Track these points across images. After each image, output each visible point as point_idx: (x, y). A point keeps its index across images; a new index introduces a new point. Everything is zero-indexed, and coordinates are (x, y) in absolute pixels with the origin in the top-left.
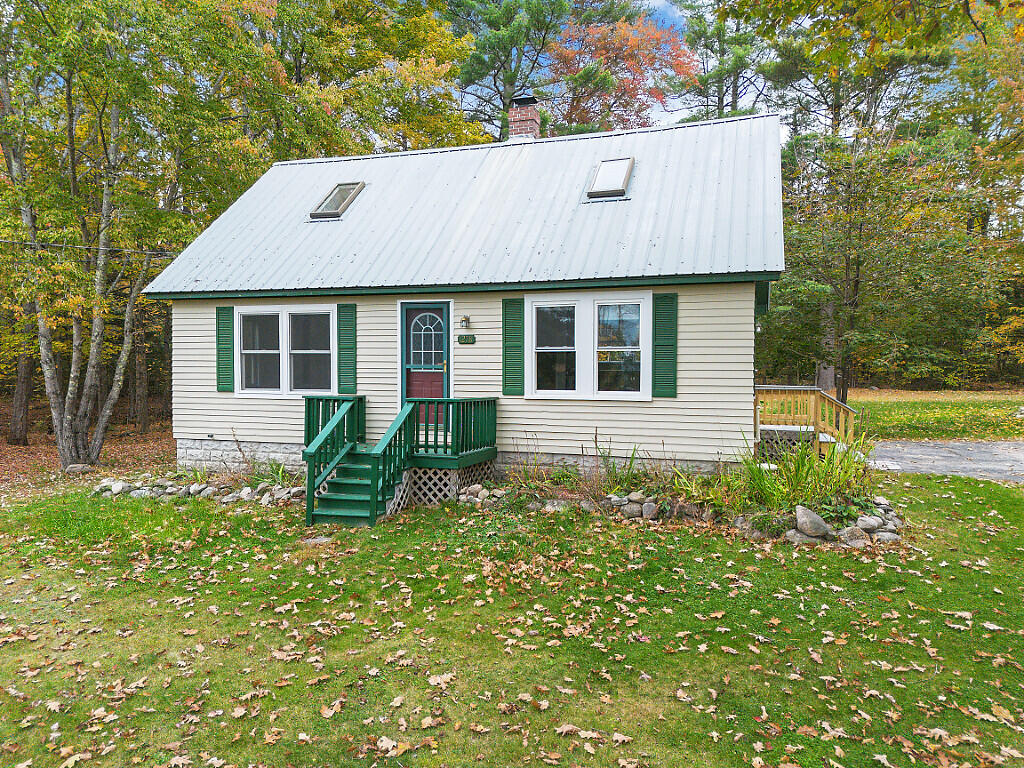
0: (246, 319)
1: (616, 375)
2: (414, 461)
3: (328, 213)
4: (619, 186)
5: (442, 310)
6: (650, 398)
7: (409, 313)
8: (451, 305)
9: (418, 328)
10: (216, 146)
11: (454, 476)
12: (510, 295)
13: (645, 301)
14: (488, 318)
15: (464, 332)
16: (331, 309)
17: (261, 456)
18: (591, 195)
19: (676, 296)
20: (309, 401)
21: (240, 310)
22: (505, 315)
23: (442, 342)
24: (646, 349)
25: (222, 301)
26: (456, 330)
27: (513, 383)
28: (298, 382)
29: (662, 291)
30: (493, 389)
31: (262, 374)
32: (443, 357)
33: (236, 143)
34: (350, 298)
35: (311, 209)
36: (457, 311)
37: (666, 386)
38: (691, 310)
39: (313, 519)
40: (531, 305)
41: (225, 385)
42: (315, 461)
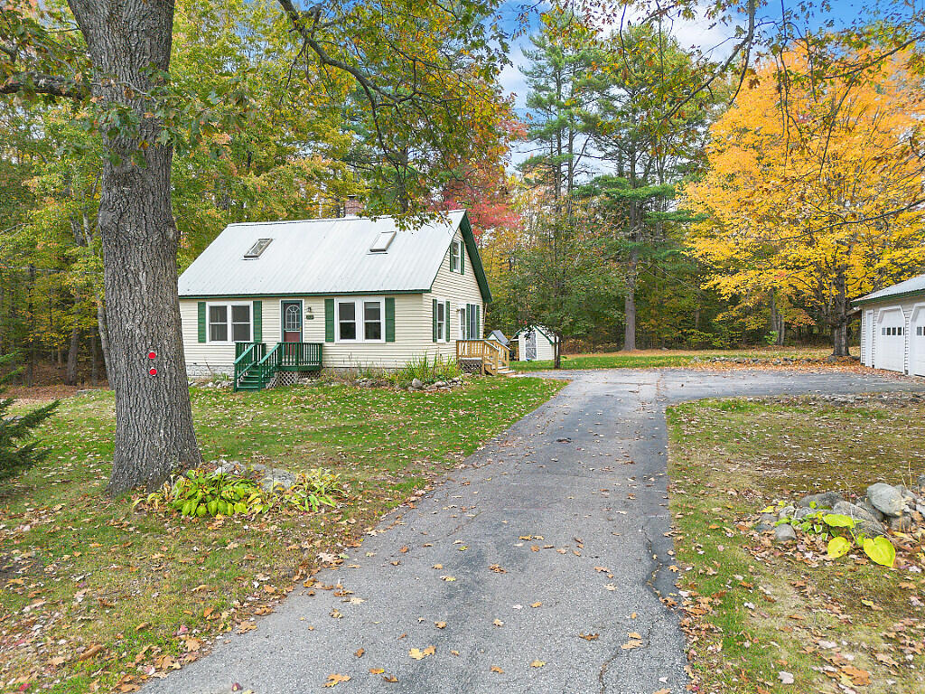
0: (211, 308)
1: (372, 332)
2: (279, 367)
3: (253, 255)
4: (384, 247)
5: (299, 304)
6: (384, 342)
7: (285, 305)
8: (303, 303)
9: (289, 312)
10: (198, 214)
11: (296, 374)
12: (328, 298)
13: (382, 301)
14: (319, 308)
15: (308, 314)
16: (250, 303)
17: (218, 372)
18: (371, 251)
19: (394, 299)
20: (237, 344)
21: (209, 304)
22: (326, 306)
23: (299, 318)
24: (383, 320)
25: (200, 299)
26: (305, 313)
27: (330, 337)
28: (235, 338)
29: (388, 297)
30: (322, 340)
31: (219, 334)
32: (300, 325)
33: (209, 211)
34: (259, 299)
35: (245, 253)
36: (305, 304)
37: (391, 337)
38: (399, 304)
39: (237, 390)
40: (337, 302)
41: (202, 339)
42: (238, 367)
